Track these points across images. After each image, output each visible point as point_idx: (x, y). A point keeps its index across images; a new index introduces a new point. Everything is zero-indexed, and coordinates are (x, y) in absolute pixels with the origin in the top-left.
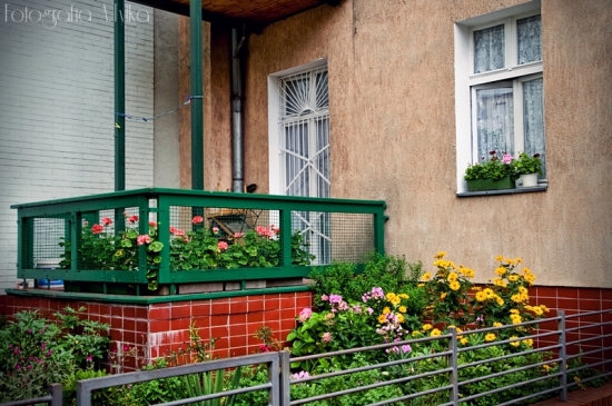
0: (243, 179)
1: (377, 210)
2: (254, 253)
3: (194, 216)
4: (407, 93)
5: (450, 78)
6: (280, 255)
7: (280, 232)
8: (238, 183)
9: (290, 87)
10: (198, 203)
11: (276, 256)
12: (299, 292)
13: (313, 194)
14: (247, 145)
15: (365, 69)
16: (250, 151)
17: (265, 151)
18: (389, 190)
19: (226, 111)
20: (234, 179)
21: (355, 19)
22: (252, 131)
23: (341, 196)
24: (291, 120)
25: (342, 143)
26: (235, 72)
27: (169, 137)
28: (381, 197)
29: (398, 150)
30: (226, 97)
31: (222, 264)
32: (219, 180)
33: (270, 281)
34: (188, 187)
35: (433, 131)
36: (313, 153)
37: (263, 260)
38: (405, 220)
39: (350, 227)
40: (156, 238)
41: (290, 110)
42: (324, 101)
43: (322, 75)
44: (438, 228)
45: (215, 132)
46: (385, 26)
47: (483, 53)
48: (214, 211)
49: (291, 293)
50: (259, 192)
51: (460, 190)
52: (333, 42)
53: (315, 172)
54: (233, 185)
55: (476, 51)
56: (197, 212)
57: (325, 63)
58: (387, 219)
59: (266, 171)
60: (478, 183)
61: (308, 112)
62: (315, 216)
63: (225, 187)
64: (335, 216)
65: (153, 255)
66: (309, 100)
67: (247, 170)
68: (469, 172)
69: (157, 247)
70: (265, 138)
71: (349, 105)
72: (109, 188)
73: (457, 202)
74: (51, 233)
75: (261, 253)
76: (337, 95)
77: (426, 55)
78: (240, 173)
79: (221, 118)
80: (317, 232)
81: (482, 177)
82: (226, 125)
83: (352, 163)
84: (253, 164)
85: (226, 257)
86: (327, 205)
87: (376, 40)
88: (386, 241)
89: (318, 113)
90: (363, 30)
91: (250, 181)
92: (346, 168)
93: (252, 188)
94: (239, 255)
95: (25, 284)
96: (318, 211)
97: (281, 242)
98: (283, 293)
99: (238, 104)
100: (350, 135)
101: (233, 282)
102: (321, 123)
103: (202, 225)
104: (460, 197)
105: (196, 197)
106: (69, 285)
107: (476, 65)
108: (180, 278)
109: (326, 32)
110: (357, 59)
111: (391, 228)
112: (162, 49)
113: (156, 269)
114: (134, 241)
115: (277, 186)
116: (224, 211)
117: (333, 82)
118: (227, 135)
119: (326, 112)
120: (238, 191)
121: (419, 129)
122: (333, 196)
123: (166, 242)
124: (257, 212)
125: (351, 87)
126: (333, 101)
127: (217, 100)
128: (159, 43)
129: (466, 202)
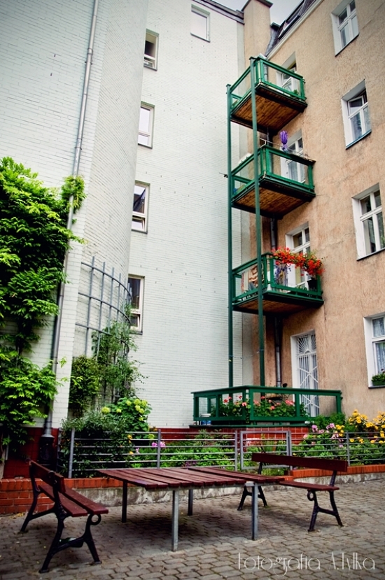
0: (281, 381)
1: (337, 394)
2: (285, 411)
3: (261, 396)
4: (347, 345)
5: (363, 339)
6: (295, 413)
7: (295, 403)
8: (279, 383)
9: (301, 341)
10: (263, 391)
11: (293, 413)
12: (303, 427)
13: (312, 387)
14: (283, 366)
15: (330, 334)
16: (284, 369)
17: (290, 368)
18: (342, 386)
19: (273, 351)
20: (277, 381)
21: (325, 314)
22: (285, 360)
23: (323, 389)
24: (302, 355)
25: (322, 365)
26: (276, 335)
27: (249, 362)
28: (339, 389)
29: (345, 369)
30: (273, 346)
31: (273, 415)
32: (271, 382)
33: (291, 422)
34: (259, 385)
35: (358, 361)
36: (311, 369)
37: (288, 414)
38: (349, 398)
39: (327, 401)
40: (248, 404)
41: (301, 351)
42: (314, 347)
43: (313, 336)
44: (362, 402)
45: (268, 361)
46: (337, 317)
47: (377, 329)
48: (268, 395)
49: (300, 427)
50: (288, 387)
51: (370, 385)
52: (317, 323)
53: (312, 378)
54: (277, 384)
55: (374, 327)
56: (263, 394)
57: (314, 331)
58: (342, 398)
59: (291, 378)
60: (377, 383)
61: (308, 352)
62: (313, 397)
63: (273, 385)
64: (320, 397)
65: (247, 409)
66: (308, 347)
67: (283, 377)
68: (373, 378)
69: (249, 407)
70: (290, 363)
71: (324, 349)
72: (227, 386)
73: (369, 391)
74: (203, 402)
75: (287, 411)
76: (320, 345)
77: (354, 330)
78: (280, 379)
79: (271, 355)
80: (314, 405)
81: (378, 380)
82: (273, 358)
83: (326, 374)
84: (285, 375)
85: (274, 412)
86: (317, 392)
87: (334, 323)
88: (342, 407)
89: (312, 352)
90: (328, 319)
91: (284, 382)
92: (324, 376)
93: (285, 385)
94: (279, 411)
95: (196, 423)
96: (314, 395)
97: (296, 407)
98: (297, 427)
99: (278, 348)
100: (325, 362)
101: (277, 422)
102: (314, 356)
103: (264, 399)
104: (370, 388)
105: (262, 389)
106: (212, 423)
107: (374, 333)
108: (257, 419)
109: (314, 319)
110: (327, 330)
111: (344, 402)
112: (245, 326)
113: (249, 415)
114: (241, 405)
115: (296, 385)
116: (273, 395)
117: (318, 340)
118: (274, 362)
119: (315, 352)
120: (279, 387)
121: (353, 360)
122: (319, 389)
123: (252, 405)
124: (287, 395)
125: (325, 342)
126: (318, 348)
127: (269, 347)
128: (244, 323)
129: (373, 391)
